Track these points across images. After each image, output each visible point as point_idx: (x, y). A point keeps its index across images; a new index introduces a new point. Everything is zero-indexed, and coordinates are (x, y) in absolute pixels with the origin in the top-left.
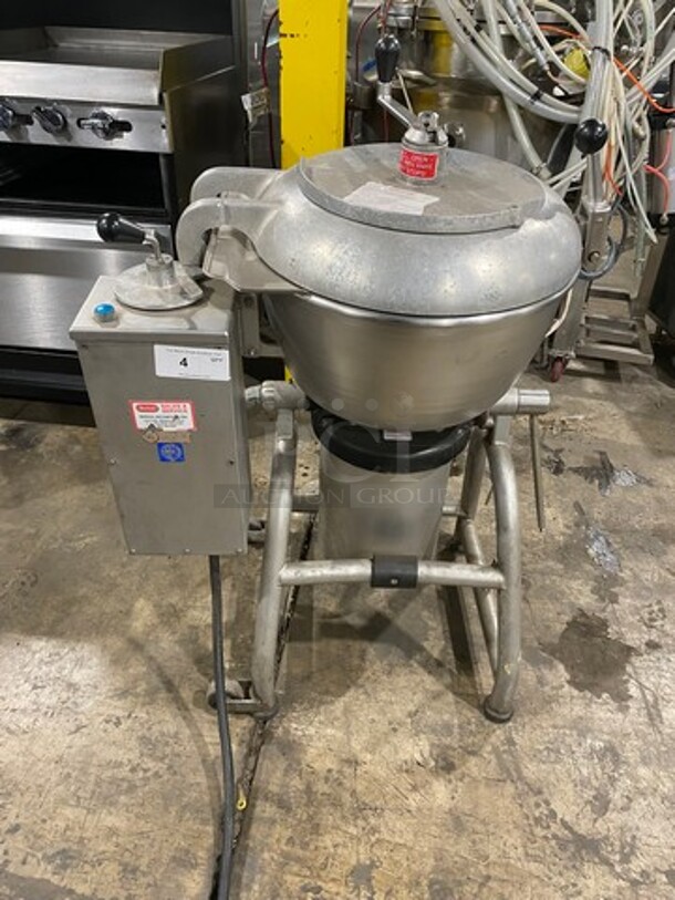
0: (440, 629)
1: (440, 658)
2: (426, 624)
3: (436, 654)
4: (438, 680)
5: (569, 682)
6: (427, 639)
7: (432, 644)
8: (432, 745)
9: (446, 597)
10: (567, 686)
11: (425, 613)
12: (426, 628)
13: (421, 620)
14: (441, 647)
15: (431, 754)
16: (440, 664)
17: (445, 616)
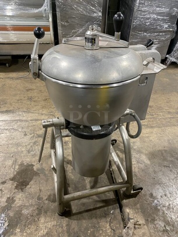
0: (68, 173)
1: (68, 165)
2: (72, 174)
3: (69, 166)
4: (68, 159)
5: (34, 165)
6: (71, 169)
7: (70, 168)
8: (69, 145)
9: (67, 185)
10: (35, 165)
11: (73, 177)
12: (72, 173)
13: (74, 175)
14: (68, 168)
15: (69, 144)
16: (68, 163)
17: (67, 178)
